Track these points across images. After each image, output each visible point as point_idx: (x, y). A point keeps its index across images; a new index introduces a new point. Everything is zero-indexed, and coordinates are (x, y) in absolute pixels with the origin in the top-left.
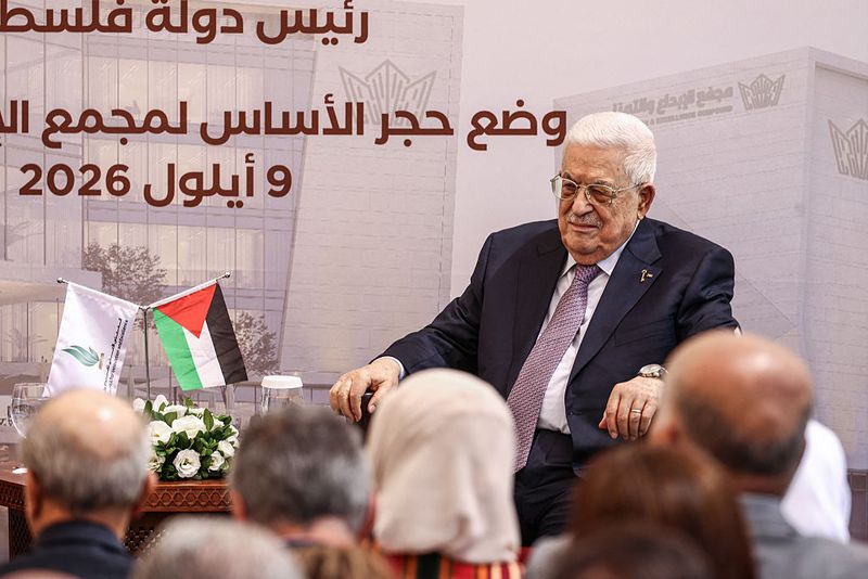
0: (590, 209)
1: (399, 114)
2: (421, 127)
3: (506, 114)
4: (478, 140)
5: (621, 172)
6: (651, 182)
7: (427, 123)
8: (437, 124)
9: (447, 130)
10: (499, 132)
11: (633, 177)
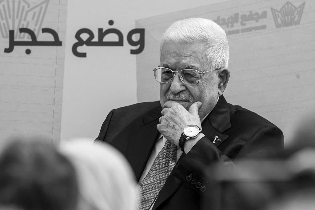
0: (184, 88)
1: (22, 30)
2: (39, 39)
3: (100, 30)
4: (80, 49)
5: (205, 60)
6: (226, 67)
7: (42, 37)
8: (49, 37)
9: (57, 42)
10: (95, 44)
11: (214, 64)
